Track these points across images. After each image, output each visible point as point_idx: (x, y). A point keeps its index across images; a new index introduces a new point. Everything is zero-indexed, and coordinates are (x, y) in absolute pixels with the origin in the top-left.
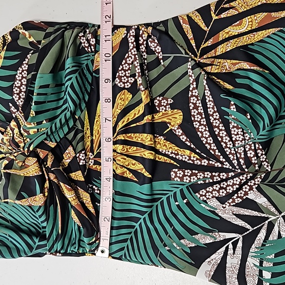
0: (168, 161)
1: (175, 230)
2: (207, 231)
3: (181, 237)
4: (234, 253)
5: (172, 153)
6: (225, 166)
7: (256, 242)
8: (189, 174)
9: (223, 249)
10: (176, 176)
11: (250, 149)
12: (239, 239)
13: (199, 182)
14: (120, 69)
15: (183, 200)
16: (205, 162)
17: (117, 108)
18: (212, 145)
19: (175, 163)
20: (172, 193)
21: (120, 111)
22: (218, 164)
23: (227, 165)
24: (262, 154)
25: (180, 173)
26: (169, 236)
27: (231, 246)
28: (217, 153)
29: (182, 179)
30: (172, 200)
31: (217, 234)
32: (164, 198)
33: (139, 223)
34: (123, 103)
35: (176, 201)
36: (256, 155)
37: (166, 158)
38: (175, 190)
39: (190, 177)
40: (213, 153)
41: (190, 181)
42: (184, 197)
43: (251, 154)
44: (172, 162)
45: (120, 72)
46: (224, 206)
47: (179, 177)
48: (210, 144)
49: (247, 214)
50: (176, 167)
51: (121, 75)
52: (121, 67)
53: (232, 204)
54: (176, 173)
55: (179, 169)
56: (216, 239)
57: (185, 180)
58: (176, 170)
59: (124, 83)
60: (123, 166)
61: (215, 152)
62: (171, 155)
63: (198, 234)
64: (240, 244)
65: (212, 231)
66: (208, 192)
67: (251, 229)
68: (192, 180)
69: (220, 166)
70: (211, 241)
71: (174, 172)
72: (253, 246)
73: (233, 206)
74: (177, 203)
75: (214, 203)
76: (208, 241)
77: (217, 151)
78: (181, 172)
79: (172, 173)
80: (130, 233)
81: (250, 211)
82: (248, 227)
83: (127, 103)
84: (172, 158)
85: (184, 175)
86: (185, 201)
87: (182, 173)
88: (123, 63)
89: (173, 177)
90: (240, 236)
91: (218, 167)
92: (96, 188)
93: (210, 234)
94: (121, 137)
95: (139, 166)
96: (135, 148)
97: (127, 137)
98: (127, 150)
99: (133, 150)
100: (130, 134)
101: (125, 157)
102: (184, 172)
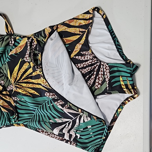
0: (44, 89)
1: (48, 116)
2: (60, 117)
3: (50, 119)
4: (68, 127)
5: (46, 85)
7: (76, 123)
8: (52, 95)
9: (65, 125)
12: (71, 122)
13: (55, 98)
14: (26, 54)
15: (51, 104)
17: (23, 69)
19: (47, 90)
21: (24, 70)
25: (48, 94)
26: (46, 118)
27: (68, 125)
29: (49, 96)
30: (47, 104)
31: (63, 119)
32: (44, 103)
33: (35, 112)
34: (25, 67)
35: (48, 104)
37: (43, 88)
38: (48, 100)
41: (52, 98)
44: (45, 89)
45: (26, 55)
46: (63, 108)
49: (72, 112)
50: (47, 91)
51: (26, 57)
52: (27, 53)
53: (66, 107)
54: (47, 94)
55: (48, 92)
56: (63, 121)
57: (50, 97)
58: (47, 93)
59: (27, 60)
60: (26, 91)
62: (45, 86)
63: (56, 118)
64: (71, 124)
65: (61, 118)
66: (58, 103)
67: (74, 118)
68: (53, 97)
70: (61, 122)
71: (46, 94)
72: (76, 125)
73: (67, 108)
74: (49, 105)
75: (60, 107)
76: (60, 122)
78: (48, 93)
80: (32, 116)
81: (73, 111)
82: (73, 117)
83: (27, 67)
84: (45, 88)
85: (50, 95)
86: (52, 104)
87: (49, 94)
88: (27, 52)
90: (71, 120)
92: (18, 99)
93: (61, 119)
94: (26, 81)
95: (32, 91)
96: (31, 84)
97: (28, 80)
98: (28, 86)
99: (30, 85)
100: (29, 79)
101: (27, 88)
102: (50, 94)
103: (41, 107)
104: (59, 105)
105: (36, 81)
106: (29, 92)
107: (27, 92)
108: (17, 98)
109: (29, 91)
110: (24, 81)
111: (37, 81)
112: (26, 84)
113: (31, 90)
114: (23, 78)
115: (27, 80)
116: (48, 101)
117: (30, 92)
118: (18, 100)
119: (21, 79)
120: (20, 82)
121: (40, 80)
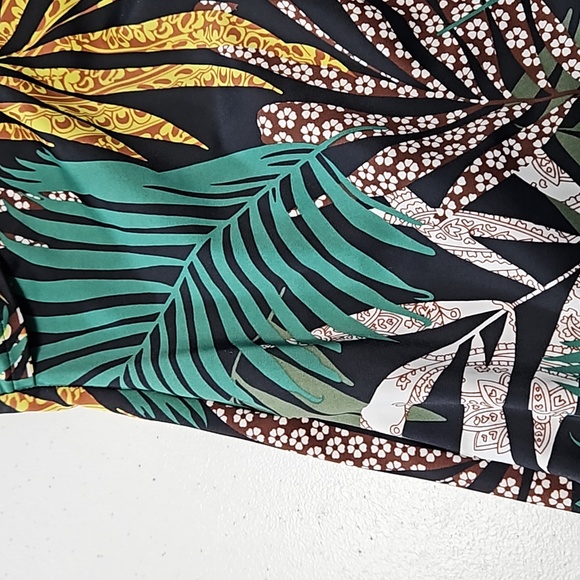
0: (245, 79)
1: (291, 301)
2: (396, 297)
3: (312, 321)
4: (488, 362)
5: (256, 55)
6: (430, 95)
7: (561, 326)
8: (315, 116)
9: (454, 348)
10: (276, 129)
11: (513, 23)
12: (505, 315)
13: (350, 138)
15: (315, 198)
16: (366, 86)
18: (382, 25)
19: (268, 86)
20: (276, 184)
22: (408, 88)
23: (438, 90)
24: (555, 35)
25: (287, 116)
26: (275, 319)
27: (478, 343)
28: (400, 53)
29: (295, 133)
30: (277, 206)
31: (430, 305)
32: (251, 203)
36: (535, 38)
37: (236, 73)
38: (283, 171)
39: (318, 123)
40: (386, 53)
41: (321, 138)
42: (315, 190)
43: (516, 39)
44: (258, 81)
46: (440, 212)
47: (286, 130)
48: (374, 23)
49: (520, 236)
50: (271, 98)
53: (464, 201)
55: (282, 101)
56: (428, 322)
57: (307, 138)
58: (274, 108)
60: (88, 124)
61: (393, 50)
62: (253, 62)
63: (367, 308)
64: (509, 335)
65: (413, 298)
66: (381, 169)
67: (539, 289)
68: (327, 134)
69: (414, 94)
70: (414, 330)
71: (268, 115)
72: (555, 340)
73: (470, 207)
74: (293, 213)
75: (409, 204)
76: (402, 331)
77: (399, 45)
78: (287, 111)
79: (262, 120)
81: (530, 225)
82: (528, 280)
84: (256, 70)
85: (301, 122)
86: (319, 203)
87: (293, 116)
89: (267, 132)
90: (508, 307)
91: (407, 99)
93: (410, 307)
94: (72, 44)
95: (141, 123)
96: (121, 72)
97: (91, 43)
98: (97, 84)
99: (115, 80)
100: (98, 34)
101: (94, 104)
102: (299, 112)
103: (227, 230)
104: (399, 187)
105: (170, 31)
106: (110, 133)
107: (99, 132)
108: (10, 193)
109: (107, 123)
110: (59, 46)
111: (177, 32)
112: (77, 72)
113: (122, 111)
114: (49, 20)
115: (79, 37)
116: (286, 183)
117: (121, 129)
118: (19, 205)
119: (36, 37)
120: (22, 54)
121: (200, 23)
